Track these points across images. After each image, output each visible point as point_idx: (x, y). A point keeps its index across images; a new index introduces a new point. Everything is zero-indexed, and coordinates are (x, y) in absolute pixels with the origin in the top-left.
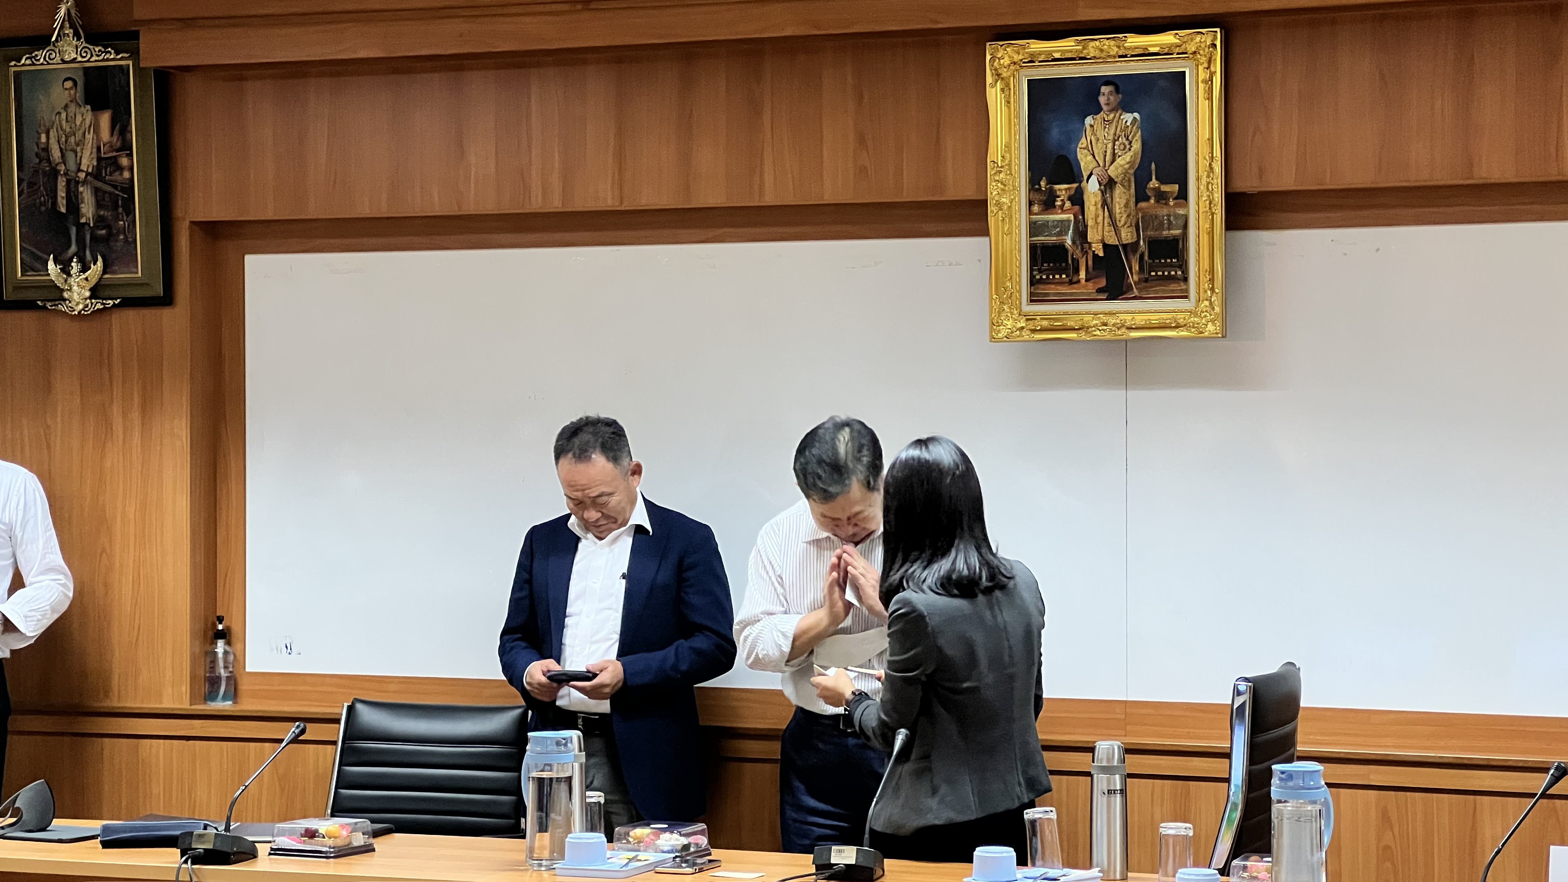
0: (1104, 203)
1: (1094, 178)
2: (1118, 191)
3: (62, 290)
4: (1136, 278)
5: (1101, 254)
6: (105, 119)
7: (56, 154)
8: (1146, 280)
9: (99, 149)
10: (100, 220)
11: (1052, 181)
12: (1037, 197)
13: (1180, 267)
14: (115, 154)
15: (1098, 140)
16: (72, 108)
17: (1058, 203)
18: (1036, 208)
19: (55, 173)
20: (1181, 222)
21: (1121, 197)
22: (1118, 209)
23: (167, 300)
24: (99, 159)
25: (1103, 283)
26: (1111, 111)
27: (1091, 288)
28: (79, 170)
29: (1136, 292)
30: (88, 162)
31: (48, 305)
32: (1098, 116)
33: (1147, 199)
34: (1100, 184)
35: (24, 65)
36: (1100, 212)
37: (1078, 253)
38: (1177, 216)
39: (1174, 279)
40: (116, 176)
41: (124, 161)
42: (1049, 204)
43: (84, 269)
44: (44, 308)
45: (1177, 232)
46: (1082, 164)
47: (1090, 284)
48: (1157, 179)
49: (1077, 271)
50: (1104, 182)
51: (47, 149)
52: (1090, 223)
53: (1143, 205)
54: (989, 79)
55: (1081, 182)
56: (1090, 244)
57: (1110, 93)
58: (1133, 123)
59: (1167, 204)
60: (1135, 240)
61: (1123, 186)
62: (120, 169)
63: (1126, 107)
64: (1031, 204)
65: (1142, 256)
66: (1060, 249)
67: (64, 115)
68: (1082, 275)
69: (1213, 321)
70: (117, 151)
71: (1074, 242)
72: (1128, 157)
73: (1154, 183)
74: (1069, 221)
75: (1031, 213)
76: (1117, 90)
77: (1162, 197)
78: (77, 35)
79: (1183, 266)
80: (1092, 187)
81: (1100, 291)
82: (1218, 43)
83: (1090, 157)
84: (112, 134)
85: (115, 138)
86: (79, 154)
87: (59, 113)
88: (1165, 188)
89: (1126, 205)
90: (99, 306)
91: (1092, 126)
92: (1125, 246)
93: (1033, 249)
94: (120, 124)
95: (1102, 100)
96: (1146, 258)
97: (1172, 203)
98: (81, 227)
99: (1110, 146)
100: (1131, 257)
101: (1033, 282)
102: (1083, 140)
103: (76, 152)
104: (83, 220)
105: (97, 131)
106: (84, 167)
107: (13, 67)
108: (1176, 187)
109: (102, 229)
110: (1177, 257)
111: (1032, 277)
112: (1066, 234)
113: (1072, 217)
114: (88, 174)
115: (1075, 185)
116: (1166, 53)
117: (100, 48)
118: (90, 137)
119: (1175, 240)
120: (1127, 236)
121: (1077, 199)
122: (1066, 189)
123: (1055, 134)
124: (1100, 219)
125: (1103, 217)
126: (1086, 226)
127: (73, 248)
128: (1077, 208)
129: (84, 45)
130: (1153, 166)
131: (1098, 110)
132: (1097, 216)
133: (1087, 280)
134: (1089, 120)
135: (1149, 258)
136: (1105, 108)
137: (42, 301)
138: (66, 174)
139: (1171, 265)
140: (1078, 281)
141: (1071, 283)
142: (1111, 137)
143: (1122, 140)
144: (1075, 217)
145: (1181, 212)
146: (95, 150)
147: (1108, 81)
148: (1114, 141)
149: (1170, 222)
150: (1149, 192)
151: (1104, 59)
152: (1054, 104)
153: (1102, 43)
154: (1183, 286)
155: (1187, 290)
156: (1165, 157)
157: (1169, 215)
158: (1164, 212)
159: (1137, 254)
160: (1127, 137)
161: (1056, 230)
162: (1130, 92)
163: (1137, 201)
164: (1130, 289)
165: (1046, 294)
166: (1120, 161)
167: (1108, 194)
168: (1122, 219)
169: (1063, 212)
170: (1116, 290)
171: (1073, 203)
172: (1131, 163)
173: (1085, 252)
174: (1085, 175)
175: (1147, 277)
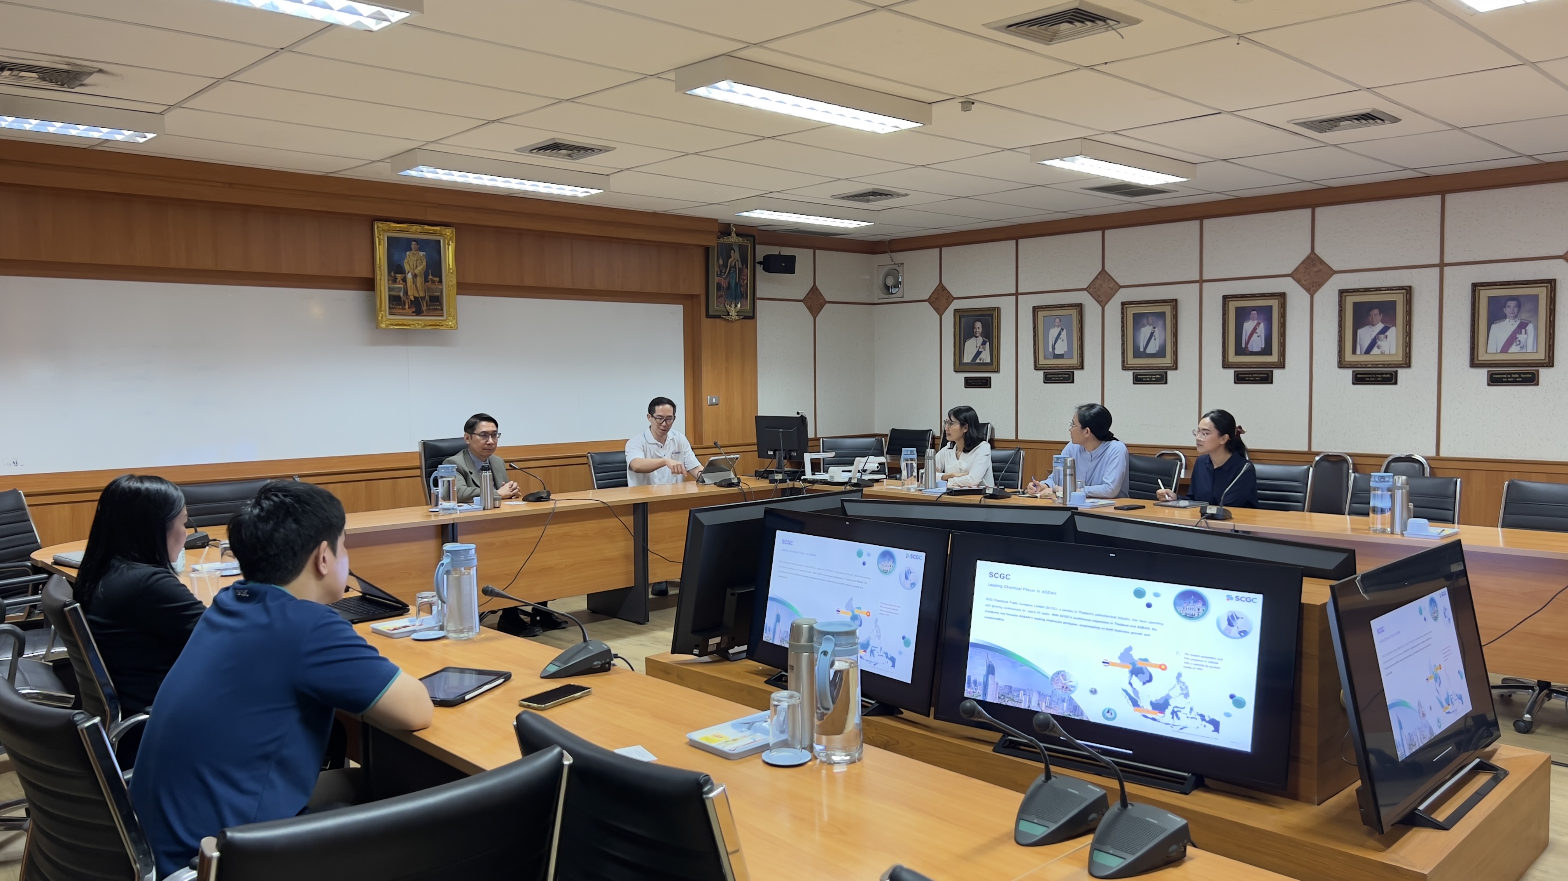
0: (414, 282)
1: (410, 274)
2: (418, 278)
4: (425, 308)
5: (413, 300)
8: (429, 309)
11: (396, 273)
12: (390, 278)
13: (440, 305)
15: (411, 260)
17: (398, 281)
18: (390, 282)
20: (440, 291)
21: (419, 280)
22: (418, 285)
25: (414, 310)
26: (416, 250)
29: (425, 313)
32: (411, 252)
33: (428, 282)
34: (412, 275)
37: (405, 299)
38: (438, 288)
39: (438, 310)
42: (395, 281)
45: (439, 294)
46: (406, 268)
47: (410, 310)
49: (405, 305)
50: (414, 275)
52: (409, 289)
53: (426, 284)
54: (376, 235)
55: (405, 274)
56: (409, 296)
57: (415, 245)
58: (422, 255)
59: (435, 284)
60: (424, 295)
61: (420, 277)
63: (420, 250)
64: (388, 280)
65: (427, 301)
66: (399, 297)
68: (407, 306)
69: (452, 324)
71: (403, 295)
72: (421, 267)
73: (430, 277)
74: (401, 287)
75: (388, 284)
76: (418, 244)
77: (433, 282)
79: (441, 305)
80: (409, 276)
81: (413, 312)
82: (454, 232)
83: (408, 266)
88: (435, 279)
89: (421, 284)
91: (409, 255)
92: (421, 297)
93: (390, 296)
95: (412, 246)
96: (428, 301)
97: (437, 284)
99: (415, 262)
100: (423, 300)
101: (390, 308)
102: (406, 260)
108: (438, 279)
110: (438, 302)
111: (390, 306)
113: (402, 286)
115: (403, 275)
116: (434, 233)
119: (438, 297)
120: (422, 294)
121: (404, 280)
122: (401, 276)
123: (396, 257)
124: (412, 288)
125: (413, 286)
126: (407, 290)
128: (404, 283)
130: (430, 271)
131: (411, 250)
132: (411, 286)
133: (409, 308)
134: (408, 253)
135: (430, 301)
136: (413, 249)
139: (437, 305)
140: (406, 309)
141: (403, 309)
142: (415, 259)
143: (419, 261)
144: (404, 285)
145: (440, 287)
147: (415, 240)
148: (417, 261)
149: (436, 290)
150: (429, 280)
151: (415, 232)
152: (396, 246)
153: (415, 228)
154: (441, 312)
155: (443, 313)
156: (435, 268)
157: (436, 288)
158: (434, 287)
159: (426, 301)
160: (421, 260)
161: (398, 290)
162: (422, 245)
163: (425, 283)
164: (423, 312)
165: (395, 313)
166: (419, 268)
167: (415, 279)
168: (420, 288)
169: (400, 284)
170: (418, 312)
171: (403, 282)
172: (423, 269)
173: (407, 299)
174: (407, 272)
175: (428, 308)
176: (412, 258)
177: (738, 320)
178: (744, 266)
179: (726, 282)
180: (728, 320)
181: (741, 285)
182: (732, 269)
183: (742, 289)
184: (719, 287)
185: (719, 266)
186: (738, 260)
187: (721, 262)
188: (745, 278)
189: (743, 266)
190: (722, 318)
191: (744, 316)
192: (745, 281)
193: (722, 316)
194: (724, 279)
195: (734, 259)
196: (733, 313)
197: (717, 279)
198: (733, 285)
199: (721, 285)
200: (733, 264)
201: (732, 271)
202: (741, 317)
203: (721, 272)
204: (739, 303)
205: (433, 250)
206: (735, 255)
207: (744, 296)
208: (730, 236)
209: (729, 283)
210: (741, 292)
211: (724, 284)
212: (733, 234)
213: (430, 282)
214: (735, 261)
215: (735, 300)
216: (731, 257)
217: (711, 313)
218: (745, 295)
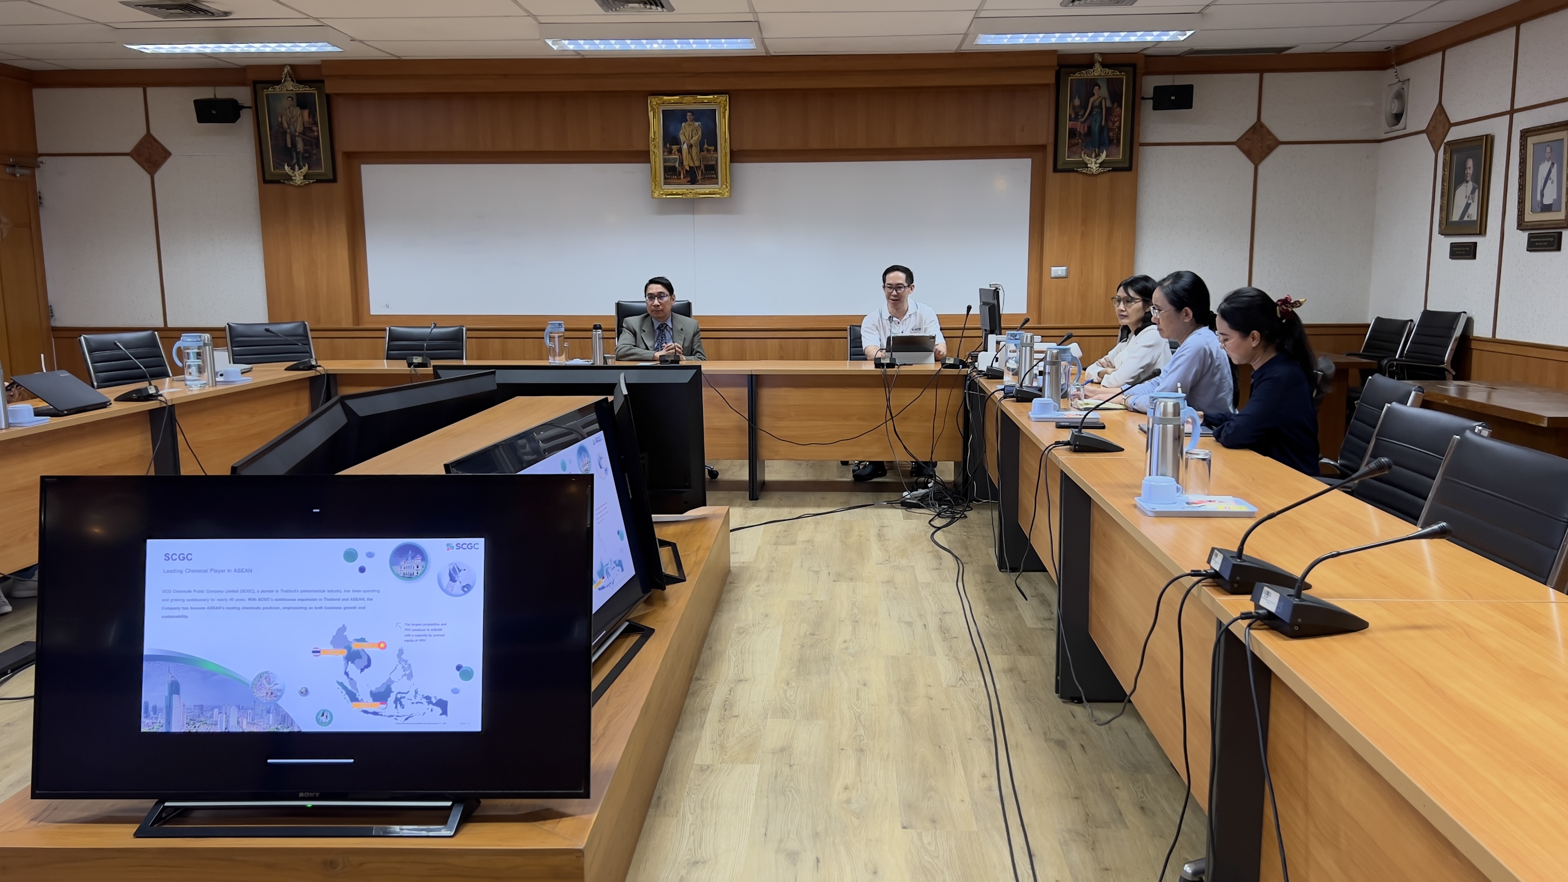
0: (689, 152)
1: (685, 144)
2: (694, 148)
3: (291, 176)
4: (700, 178)
5: (688, 169)
6: (306, 112)
7: (285, 125)
8: (704, 179)
9: (304, 124)
10: (305, 151)
11: (671, 144)
12: (666, 150)
13: (715, 174)
14: (310, 126)
15: (686, 131)
16: (292, 108)
17: (673, 152)
18: (666, 154)
19: (285, 132)
20: (715, 159)
21: (694, 151)
22: (694, 154)
23: (334, 180)
24: (304, 128)
25: (689, 179)
26: (691, 121)
27: (685, 180)
28: (296, 131)
29: (700, 182)
30: (299, 128)
31: (286, 182)
32: (687, 123)
33: (704, 151)
34: (687, 146)
35: (270, 91)
36: (688, 156)
37: (680, 169)
38: (713, 157)
39: (713, 178)
40: (311, 134)
41: (315, 128)
43: (300, 168)
44: (284, 183)
45: (714, 163)
46: (681, 139)
47: (685, 179)
48: (707, 144)
49: (680, 175)
50: (689, 145)
51: (281, 123)
52: (684, 159)
53: (702, 153)
54: (649, 109)
55: (681, 145)
56: (684, 166)
57: (691, 115)
58: (698, 126)
59: (711, 153)
60: (700, 165)
62: (314, 131)
63: (696, 120)
64: (664, 152)
65: (702, 170)
66: (675, 167)
67: (288, 111)
68: (682, 176)
69: (727, 192)
70: (312, 124)
71: (679, 165)
72: (697, 137)
73: (706, 146)
74: (677, 158)
75: (664, 155)
76: (693, 114)
77: (708, 151)
78: (292, 80)
79: (716, 174)
80: (685, 147)
81: (688, 182)
82: (728, 100)
83: (684, 137)
84: (309, 119)
85: (311, 120)
86: (295, 126)
87: (286, 110)
88: (710, 148)
89: (697, 153)
90: (307, 182)
91: (684, 126)
92: (696, 167)
93: (665, 167)
94: (312, 114)
95: (688, 117)
96: (704, 170)
97: (712, 152)
98: (297, 153)
99: (691, 133)
100: (698, 170)
101: (665, 178)
102: (681, 131)
103: (294, 125)
104: (298, 150)
105: (303, 117)
106: (298, 130)
107: (266, 92)
108: (713, 148)
109: (307, 153)
110: (714, 171)
111: (665, 177)
112: (676, 162)
113: (678, 157)
114: (300, 133)
115: (679, 146)
116: (709, 102)
117: (303, 86)
118: (300, 119)
119: (713, 166)
120: (697, 164)
121: (680, 151)
122: (676, 147)
123: (672, 129)
124: (688, 158)
125: (689, 157)
126: (682, 160)
127: (295, 161)
128: (680, 154)
129: (296, 84)
130: (706, 140)
131: (686, 121)
132: (687, 157)
133: (684, 178)
134: (683, 124)
135: (705, 170)
136: (689, 120)
137: (283, 180)
138: (290, 133)
139: (713, 174)
140: (681, 179)
141: (678, 179)
142: (691, 130)
143: (695, 131)
144: (679, 156)
145: (715, 156)
146: (302, 124)
147: (690, 111)
148: (692, 132)
149: (711, 159)
150: (704, 149)
151: (689, 103)
152: (672, 118)
153: (688, 98)
154: (716, 180)
155: (718, 182)
156: (709, 137)
157: (711, 157)
158: (709, 155)
160: (697, 130)
161: (673, 161)
162: (698, 115)
163: (700, 152)
164: (698, 181)
165: (670, 183)
166: (694, 138)
167: (690, 149)
168: (695, 158)
169: (675, 155)
170: (693, 181)
171: (678, 152)
172: (698, 139)
173: (682, 169)
174: (682, 143)
175: (704, 177)
176: (687, 128)
177: (1101, 173)
178: (1116, 105)
179: (1084, 127)
180: (1087, 173)
181: (1109, 130)
182: (1096, 110)
183: (1111, 134)
184: (1073, 133)
185: (1074, 108)
186: (1105, 98)
187: (1077, 102)
188: (1116, 120)
189: (1113, 103)
190: (1077, 171)
191: (1113, 168)
192: (1117, 124)
193: (1075, 169)
194: (1082, 123)
195: (1100, 97)
196: (1093, 165)
197: (1068, 124)
198: (1096, 129)
199: (1077, 131)
200: (1097, 103)
201: (1095, 113)
202: (1108, 169)
203: (1077, 115)
204: (1105, 152)
205: (708, 118)
206: (1101, 93)
207: (1113, 142)
208: (1092, 68)
209: (1089, 128)
210: (1109, 137)
211: (1081, 128)
212: (1097, 66)
213: (705, 152)
214: (1100, 99)
215: (1099, 149)
216: (1094, 95)
217: (1059, 166)
218: (1115, 141)
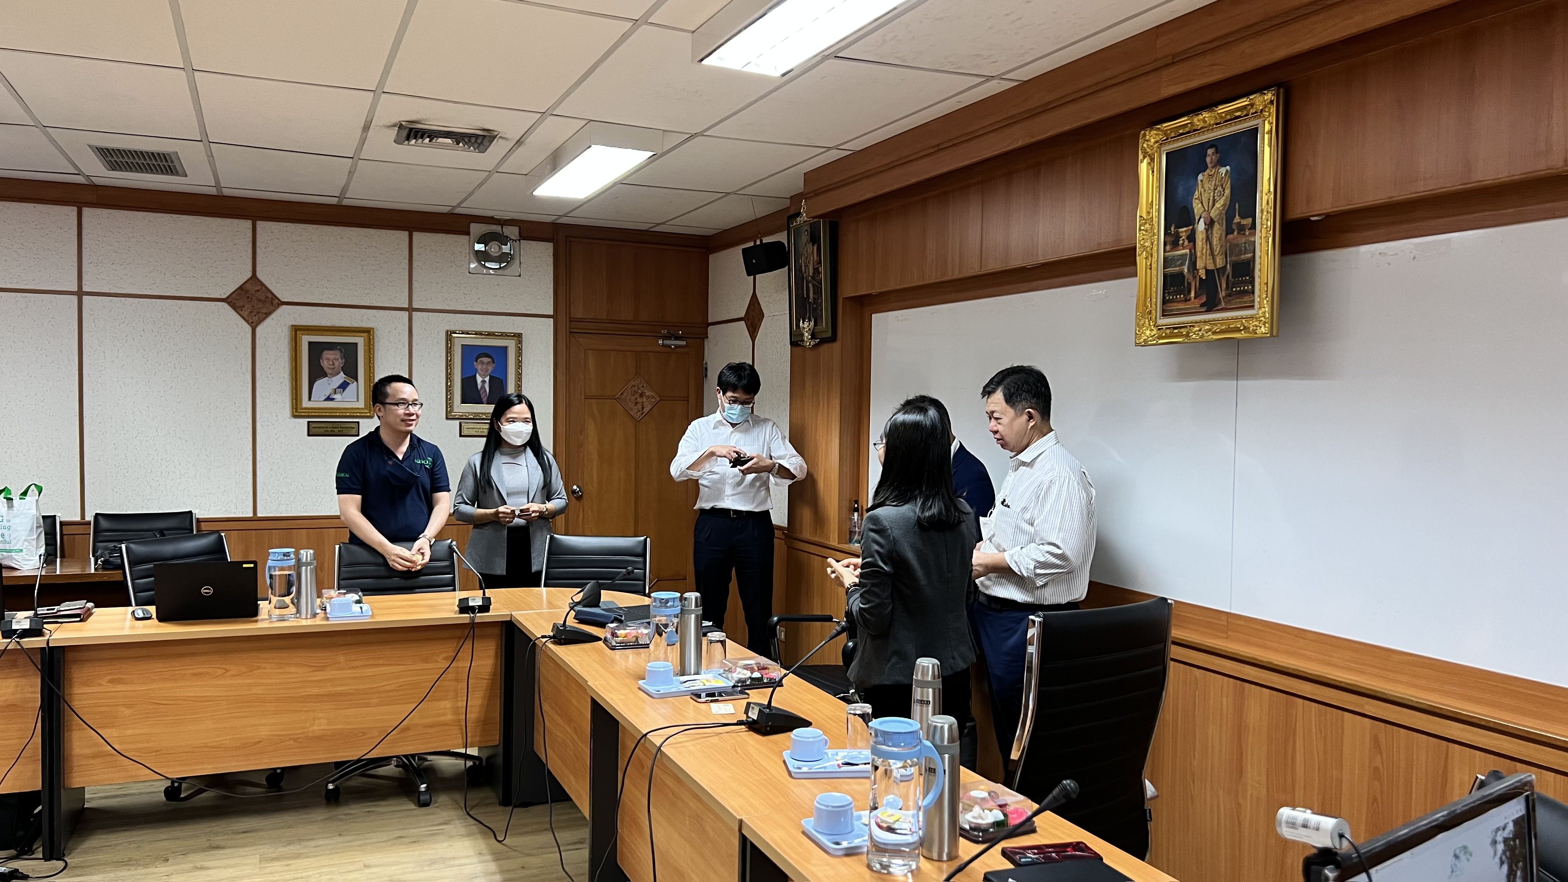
0: (1208, 238)
1: (1202, 220)
2: (1216, 227)
3: (803, 336)
4: (1224, 293)
5: (1204, 278)
6: (815, 248)
7: (803, 268)
10: (814, 301)
11: (1178, 227)
12: (1169, 238)
13: (1249, 285)
15: (1205, 191)
16: (807, 245)
17: (1181, 242)
18: (1168, 247)
19: (803, 278)
20: (1250, 250)
21: (1218, 231)
22: (1215, 241)
24: (814, 269)
25: (1204, 299)
26: (1213, 167)
27: (1197, 304)
29: (1223, 304)
30: (811, 271)
32: (1205, 173)
34: (1205, 224)
36: (1205, 246)
37: (1190, 279)
38: (1248, 245)
39: (1246, 294)
42: (1175, 243)
45: (1249, 256)
46: (1196, 211)
47: (1197, 300)
48: (1239, 216)
49: (1190, 292)
50: (1208, 222)
51: (801, 266)
52: (1199, 254)
53: (1230, 236)
54: (1140, 157)
55: (1194, 225)
56: (1198, 270)
57: (1213, 154)
58: (1226, 175)
59: (1244, 234)
60: (1224, 264)
61: (1219, 224)
63: (1221, 163)
64: (1164, 245)
65: (1228, 277)
66: (1181, 276)
67: (805, 248)
68: (1193, 294)
69: (1265, 324)
71: (1188, 270)
72: (1222, 202)
73: (1237, 219)
74: (1186, 255)
75: (1164, 251)
76: (1219, 151)
77: (1239, 230)
79: (1252, 282)
80: (1201, 226)
81: (1202, 305)
83: (1200, 205)
86: (809, 268)
88: (1243, 222)
89: (1220, 239)
91: (1202, 181)
92: (1218, 270)
93: (1165, 278)
95: (1208, 160)
97: (1247, 233)
98: (810, 304)
99: (1212, 194)
100: (1221, 276)
101: (1164, 304)
102: (1197, 193)
104: (810, 301)
105: (813, 255)
106: (810, 274)
108: (1248, 222)
109: (815, 304)
110: (1246, 277)
111: (1164, 299)
112: (1184, 265)
113: (1187, 251)
114: (811, 277)
115: (1191, 227)
116: (1245, 114)
118: (812, 258)
119: (1246, 261)
120: (1220, 263)
121: (1192, 238)
122: (1185, 231)
123: (1180, 190)
124: (1204, 251)
125: (1206, 249)
126: (1196, 258)
127: (808, 315)
128: (1192, 244)
131: (1205, 168)
132: (1203, 249)
133: (1195, 298)
134: (1200, 177)
136: (1210, 166)
138: (806, 278)
139: (1246, 282)
140: (1192, 300)
141: (1186, 301)
142: (1212, 188)
143: (1219, 188)
144: (1190, 249)
145: (1251, 241)
146: (813, 265)
147: (1211, 144)
148: (1215, 189)
149: (1244, 249)
150: (1234, 227)
151: (1213, 124)
152: (1182, 166)
153: (1209, 115)
154: (1250, 298)
155: (1253, 299)
156: (1243, 199)
157: (1245, 243)
158: (1241, 240)
159: (1225, 276)
160: (1222, 186)
161: (1180, 262)
162: (1224, 150)
163: (1227, 235)
164: (1220, 303)
166: (1217, 205)
167: (1210, 231)
168: (1217, 249)
169: (1184, 248)
170: (1211, 304)
171: (1189, 241)
172: (1224, 205)
173: (1195, 277)
174: (1197, 218)
175: (1229, 292)
176: (1206, 186)
